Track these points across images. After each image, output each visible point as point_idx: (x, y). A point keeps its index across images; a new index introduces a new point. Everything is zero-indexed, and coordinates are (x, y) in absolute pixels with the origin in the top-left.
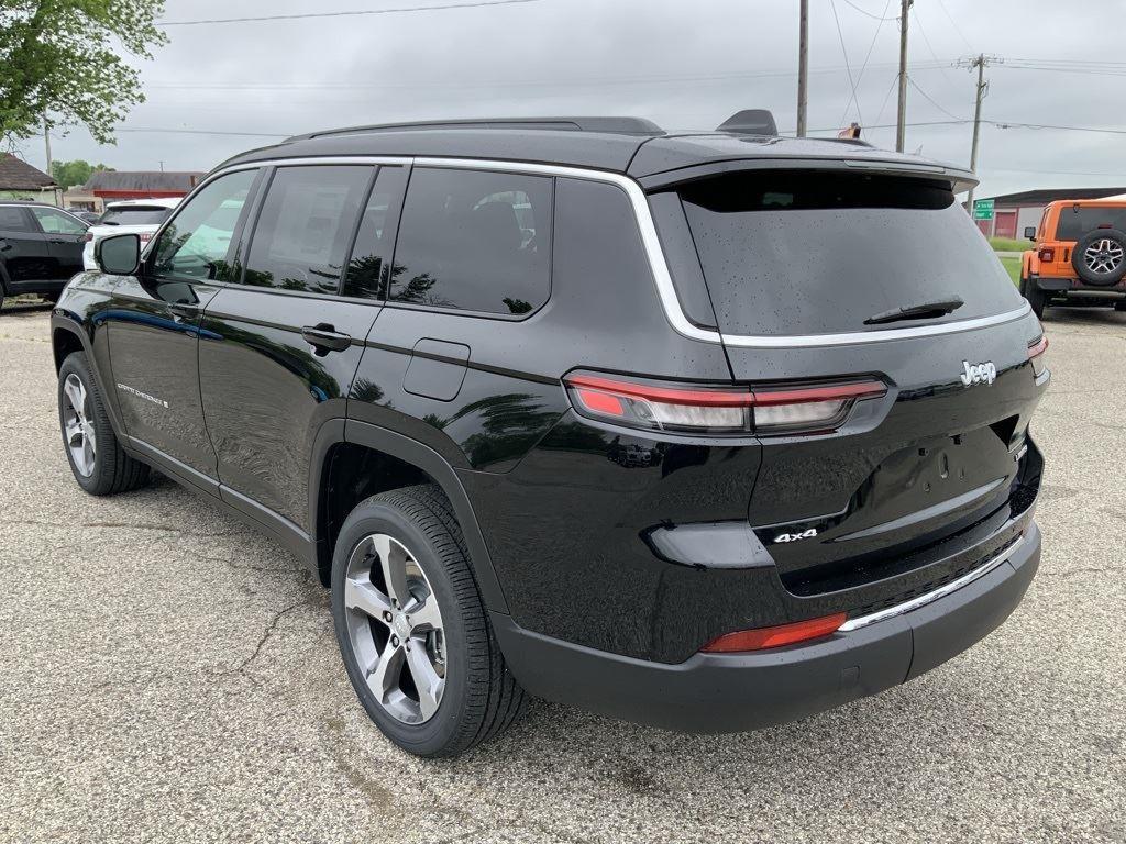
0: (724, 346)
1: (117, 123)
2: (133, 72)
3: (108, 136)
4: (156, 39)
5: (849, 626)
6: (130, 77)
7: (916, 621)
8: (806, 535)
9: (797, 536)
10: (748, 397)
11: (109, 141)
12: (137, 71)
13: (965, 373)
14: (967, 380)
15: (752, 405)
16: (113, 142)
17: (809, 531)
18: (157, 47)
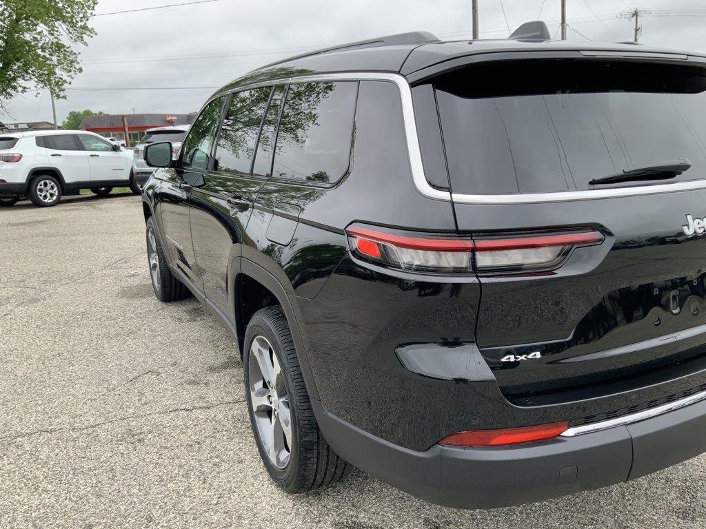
0: (453, 203)
1: (66, 86)
2: (75, 54)
3: (62, 94)
4: (88, 33)
5: (570, 432)
6: (72, 57)
7: (637, 432)
8: (530, 356)
9: (523, 357)
10: (469, 244)
11: (63, 97)
12: (77, 53)
13: (688, 225)
14: (689, 232)
15: (473, 250)
16: (65, 97)
17: (534, 354)
18: (89, 38)
